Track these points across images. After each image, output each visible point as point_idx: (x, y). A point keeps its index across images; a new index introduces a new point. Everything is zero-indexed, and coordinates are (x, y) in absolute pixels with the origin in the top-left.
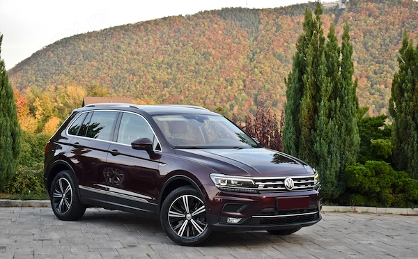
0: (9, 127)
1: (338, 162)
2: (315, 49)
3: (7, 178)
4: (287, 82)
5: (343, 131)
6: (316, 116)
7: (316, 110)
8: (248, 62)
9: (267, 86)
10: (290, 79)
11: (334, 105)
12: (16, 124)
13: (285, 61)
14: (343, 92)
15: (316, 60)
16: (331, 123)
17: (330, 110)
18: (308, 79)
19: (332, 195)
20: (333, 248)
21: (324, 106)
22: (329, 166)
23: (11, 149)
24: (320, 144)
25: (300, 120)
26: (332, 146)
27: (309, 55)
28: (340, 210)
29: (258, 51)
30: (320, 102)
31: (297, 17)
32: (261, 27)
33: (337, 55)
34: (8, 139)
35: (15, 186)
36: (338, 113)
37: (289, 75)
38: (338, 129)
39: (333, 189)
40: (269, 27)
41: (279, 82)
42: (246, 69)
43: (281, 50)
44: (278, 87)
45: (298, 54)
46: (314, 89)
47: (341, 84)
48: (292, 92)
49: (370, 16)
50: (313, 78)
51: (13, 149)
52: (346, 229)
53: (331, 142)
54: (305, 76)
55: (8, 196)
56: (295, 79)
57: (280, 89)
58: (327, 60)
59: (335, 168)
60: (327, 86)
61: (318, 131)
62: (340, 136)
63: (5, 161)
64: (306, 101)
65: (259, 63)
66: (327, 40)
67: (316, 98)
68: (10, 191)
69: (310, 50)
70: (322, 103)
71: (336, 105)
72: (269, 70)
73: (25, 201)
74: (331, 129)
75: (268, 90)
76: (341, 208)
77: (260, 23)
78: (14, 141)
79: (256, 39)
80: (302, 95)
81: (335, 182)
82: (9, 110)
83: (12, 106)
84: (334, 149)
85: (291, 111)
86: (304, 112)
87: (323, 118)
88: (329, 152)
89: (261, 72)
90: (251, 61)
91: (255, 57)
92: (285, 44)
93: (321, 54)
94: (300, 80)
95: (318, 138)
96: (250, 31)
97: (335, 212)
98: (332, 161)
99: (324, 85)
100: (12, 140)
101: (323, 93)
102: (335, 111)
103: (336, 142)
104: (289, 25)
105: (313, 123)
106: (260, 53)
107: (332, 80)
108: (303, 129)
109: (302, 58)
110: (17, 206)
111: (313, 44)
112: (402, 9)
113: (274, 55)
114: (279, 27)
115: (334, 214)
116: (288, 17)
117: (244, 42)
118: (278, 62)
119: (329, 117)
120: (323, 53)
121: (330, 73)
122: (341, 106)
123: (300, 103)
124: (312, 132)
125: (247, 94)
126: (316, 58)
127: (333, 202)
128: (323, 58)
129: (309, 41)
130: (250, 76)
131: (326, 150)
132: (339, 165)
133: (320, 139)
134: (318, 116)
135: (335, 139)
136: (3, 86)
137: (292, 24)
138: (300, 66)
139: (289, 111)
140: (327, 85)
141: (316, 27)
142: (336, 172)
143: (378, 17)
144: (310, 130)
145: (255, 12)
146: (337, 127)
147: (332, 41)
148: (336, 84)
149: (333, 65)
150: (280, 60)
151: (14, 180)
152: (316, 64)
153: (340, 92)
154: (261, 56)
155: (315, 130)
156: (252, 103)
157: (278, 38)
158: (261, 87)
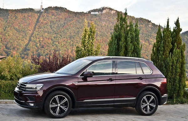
8: (3, 31)
9: (11, 41)
13: (19, 31)
29: (8, 26)
31: (24, 14)
32: (9, 17)
40: (12, 17)
41: (16, 40)
42: (2, 34)
43: (17, 27)
44: (16, 41)
49: (53, 15)
57: (16, 42)
65: (8, 31)
72: (12, 34)
75: (11, 43)
77: (8, 15)
79: (7, 22)
89: (8, 35)
90: (4, 31)
91: (6, 29)
92: (19, 24)
96: (4, 18)
104: (21, 17)
106: (8, 27)
112: (65, 13)
113: (14, 29)
114: (16, 17)
116: (20, 13)
117: (2, 23)
118: (16, 31)
125: (3, 44)
130: (4, 37)
137: (22, 16)
143: (56, 16)
145: (7, 10)
150: (17, 31)
154: (9, 29)
156: (5, 48)
157: (16, 22)
158: (8, 41)
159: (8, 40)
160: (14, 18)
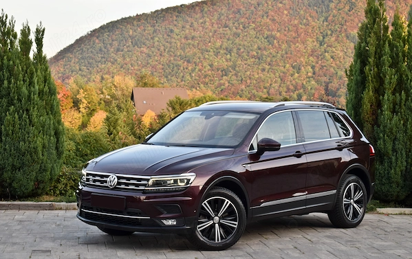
0: (52, 126)
1: (404, 161)
2: (378, 39)
3: (51, 179)
4: (348, 74)
5: (409, 126)
6: (379, 111)
7: (379, 105)
8: (318, 45)
9: (340, 73)
10: (351, 71)
11: (399, 98)
12: (59, 122)
14: (408, 84)
15: (379, 50)
16: (395, 118)
17: (395, 104)
18: (370, 71)
19: (398, 196)
20: (392, 252)
21: (388, 100)
22: (394, 165)
23: (54, 148)
24: (384, 141)
25: (362, 115)
26: (397, 143)
27: (372, 45)
28: (407, 212)
29: (329, 33)
30: (383, 96)
32: (332, 5)
33: (402, 44)
34: (52, 138)
35: (59, 188)
36: (404, 107)
37: (350, 67)
38: (403, 124)
39: (398, 190)
40: (341, 6)
42: (315, 54)
45: (360, 44)
46: (377, 82)
47: (407, 76)
48: (353, 84)
50: (376, 69)
51: (57, 148)
52: (409, 232)
53: (395, 139)
54: (367, 68)
55: (52, 199)
56: (356, 71)
58: (392, 50)
59: (400, 167)
60: (391, 79)
61: (381, 127)
62: (406, 132)
63: (49, 161)
64: (368, 95)
65: (331, 46)
66: (391, 28)
67: (379, 91)
68: (54, 193)
69: (372, 40)
70: (386, 97)
71: (401, 99)
72: (341, 54)
73: (69, 204)
74: (396, 125)
75: (341, 78)
76: (407, 210)
78: (58, 141)
79: (326, 19)
80: (364, 88)
81: (401, 182)
82: (52, 108)
83: (55, 103)
84: (399, 146)
85: (353, 106)
86: (367, 106)
87: (387, 113)
88: (394, 150)
89: (332, 57)
90: (321, 45)
91: (326, 40)
93: (384, 44)
94: (362, 72)
95: (381, 135)
96: (319, 10)
97: (400, 214)
98: (397, 159)
99: (387, 76)
100: (56, 140)
101: (387, 86)
102: (400, 106)
103: (401, 138)
105: (377, 118)
106: (331, 35)
107: (397, 72)
108: (365, 125)
109: (364, 48)
110: (61, 209)
111: (375, 33)
113: (348, 37)
114: (352, 6)
115: (399, 217)
117: (313, 23)
118: (352, 45)
119: (394, 111)
120: (387, 43)
121: (395, 64)
122: (407, 100)
123: (361, 97)
124: (375, 128)
125: (317, 82)
126: (379, 48)
127: (399, 204)
128: (387, 49)
129: (372, 29)
130: (320, 62)
131: (390, 148)
132: (405, 163)
133: (384, 136)
134: (382, 111)
135: (400, 136)
136: (45, 82)
138: (361, 56)
139: (350, 106)
140: (391, 77)
141: (379, 14)
142: (401, 171)
144: (373, 126)
146: (402, 122)
147: (396, 29)
148: (401, 76)
149: (397, 55)
150: (354, 43)
151: (58, 181)
152: (379, 55)
153: (406, 84)
154: (333, 39)
155: (379, 126)
156: (323, 92)
157: (352, 17)
158: (333, 74)
159: (332, 69)
160: (347, 8)
